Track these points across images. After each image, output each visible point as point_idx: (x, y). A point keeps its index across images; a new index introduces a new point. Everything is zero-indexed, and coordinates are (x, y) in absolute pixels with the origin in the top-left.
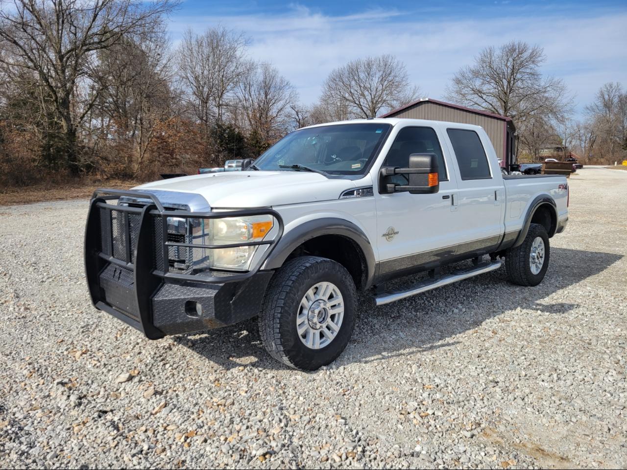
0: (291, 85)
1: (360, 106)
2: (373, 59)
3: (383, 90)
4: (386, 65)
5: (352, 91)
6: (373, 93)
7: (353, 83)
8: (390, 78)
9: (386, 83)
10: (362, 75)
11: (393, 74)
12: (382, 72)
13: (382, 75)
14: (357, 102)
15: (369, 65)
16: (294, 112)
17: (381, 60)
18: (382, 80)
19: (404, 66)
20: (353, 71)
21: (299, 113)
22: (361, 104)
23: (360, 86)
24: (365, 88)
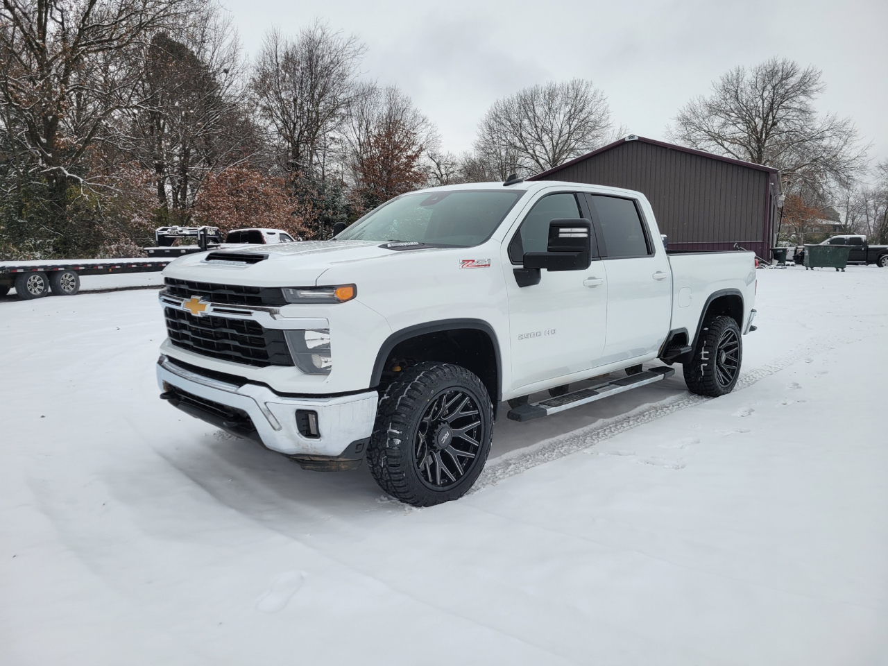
0: (429, 123)
1: (534, 157)
2: (558, 86)
3: (570, 134)
4: (577, 96)
5: (524, 134)
6: (556, 137)
7: (526, 122)
8: (583, 116)
9: (575, 123)
10: (540, 111)
11: (587, 110)
12: (570, 106)
13: (570, 110)
14: (531, 151)
15: (551, 95)
16: (433, 164)
17: (570, 87)
18: (569, 118)
19: (604, 97)
20: (526, 103)
21: (442, 166)
22: (537, 153)
23: (536, 127)
24: (543, 130)
